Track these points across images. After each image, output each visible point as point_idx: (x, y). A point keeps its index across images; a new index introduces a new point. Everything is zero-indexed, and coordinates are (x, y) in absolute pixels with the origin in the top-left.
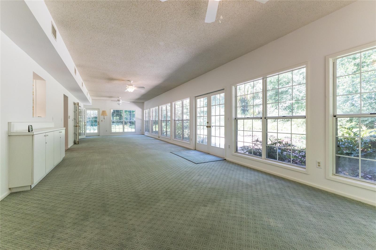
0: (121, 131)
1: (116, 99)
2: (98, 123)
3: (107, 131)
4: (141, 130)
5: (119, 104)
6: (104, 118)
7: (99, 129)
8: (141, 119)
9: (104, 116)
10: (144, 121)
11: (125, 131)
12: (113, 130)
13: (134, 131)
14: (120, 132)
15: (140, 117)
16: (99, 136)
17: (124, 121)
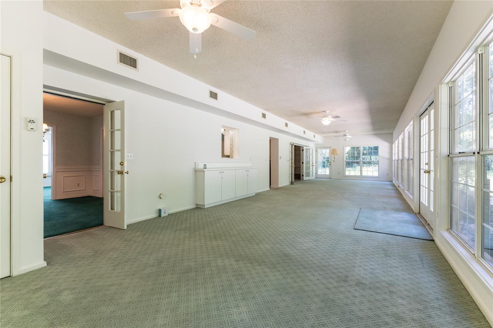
0: (358, 173)
1: (342, 134)
2: (330, 164)
3: (339, 173)
4: (387, 174)
5: (345, 140)
6: (334, 158)
7: (330, 172)
8: (388, 159)
9: (335, 156)
10: (393, 162)
11: (363, 175)
12: (347, 173)
13: (378, 176)
14: (356, 175)
15: (387, 155)
16: (331, 178)
17: (361, 161)
